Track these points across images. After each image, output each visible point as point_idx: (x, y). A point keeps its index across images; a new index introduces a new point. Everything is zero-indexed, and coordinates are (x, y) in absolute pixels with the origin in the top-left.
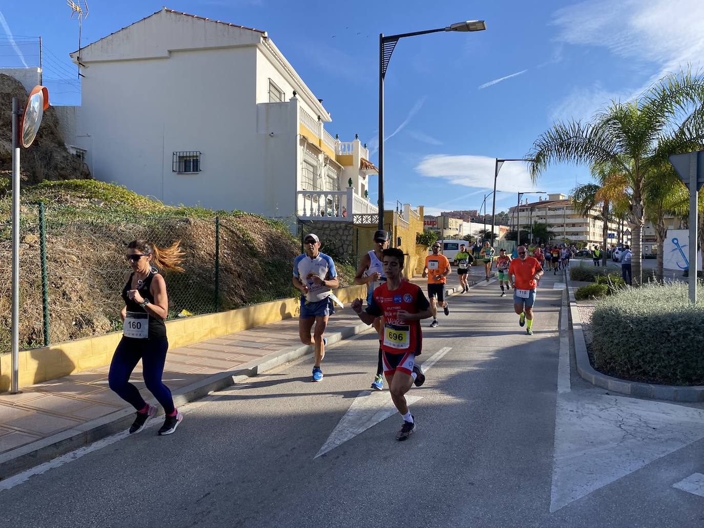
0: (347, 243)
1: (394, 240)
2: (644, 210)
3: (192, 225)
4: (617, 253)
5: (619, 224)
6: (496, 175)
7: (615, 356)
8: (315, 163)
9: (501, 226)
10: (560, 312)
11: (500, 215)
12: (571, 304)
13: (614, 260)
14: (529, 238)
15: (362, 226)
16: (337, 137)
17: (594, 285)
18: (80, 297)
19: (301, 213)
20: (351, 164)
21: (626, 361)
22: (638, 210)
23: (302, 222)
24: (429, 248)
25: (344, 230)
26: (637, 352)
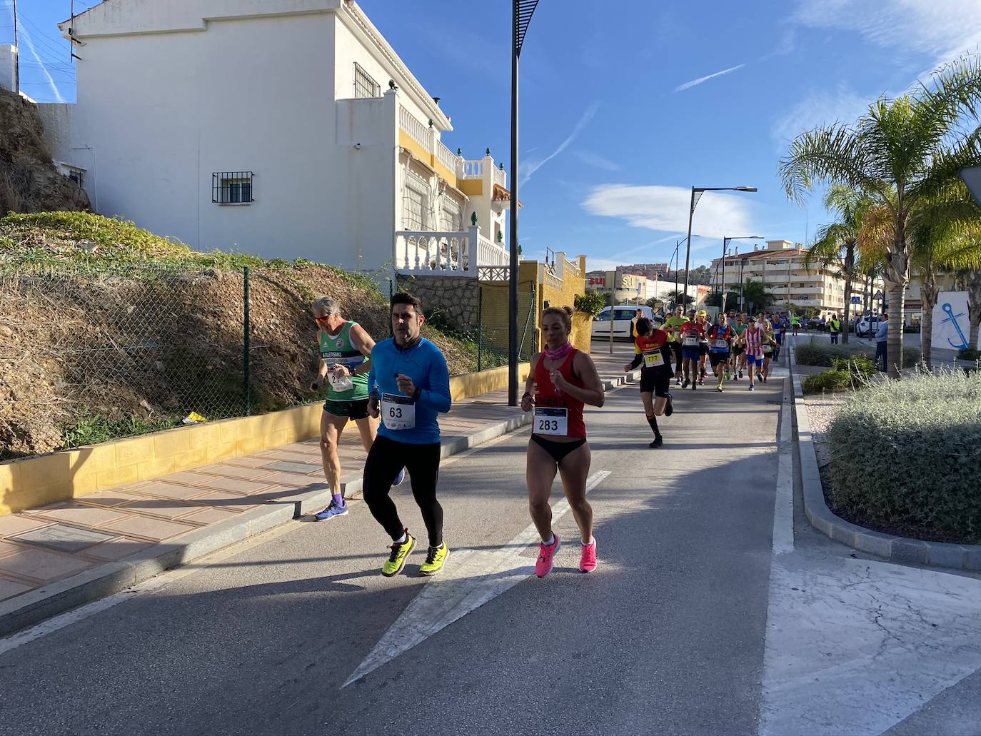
0: (469, 308)
1: (537, 306)
2: (908, 261)
3: (220, 279)
4: (863, 324)
5: (866, 283)
6: (692, 211)
7: (866, 492)
8: (423, 190)
9: (699, 286)
10: (780, 413)
11: (700, 270)
12: (797, 400)
13: (858, 335)
14: (738, 303)
15: (491, 284)
16: (459, 153)
17: (831, 371)
18: (12, 394)
19: (400, 264)
20: (481, 194)
21: (884, 502)
22: (900, 261)
23: (401, 277)
24: (592, 318)
25: (464, 290)
26: (902, 488)
